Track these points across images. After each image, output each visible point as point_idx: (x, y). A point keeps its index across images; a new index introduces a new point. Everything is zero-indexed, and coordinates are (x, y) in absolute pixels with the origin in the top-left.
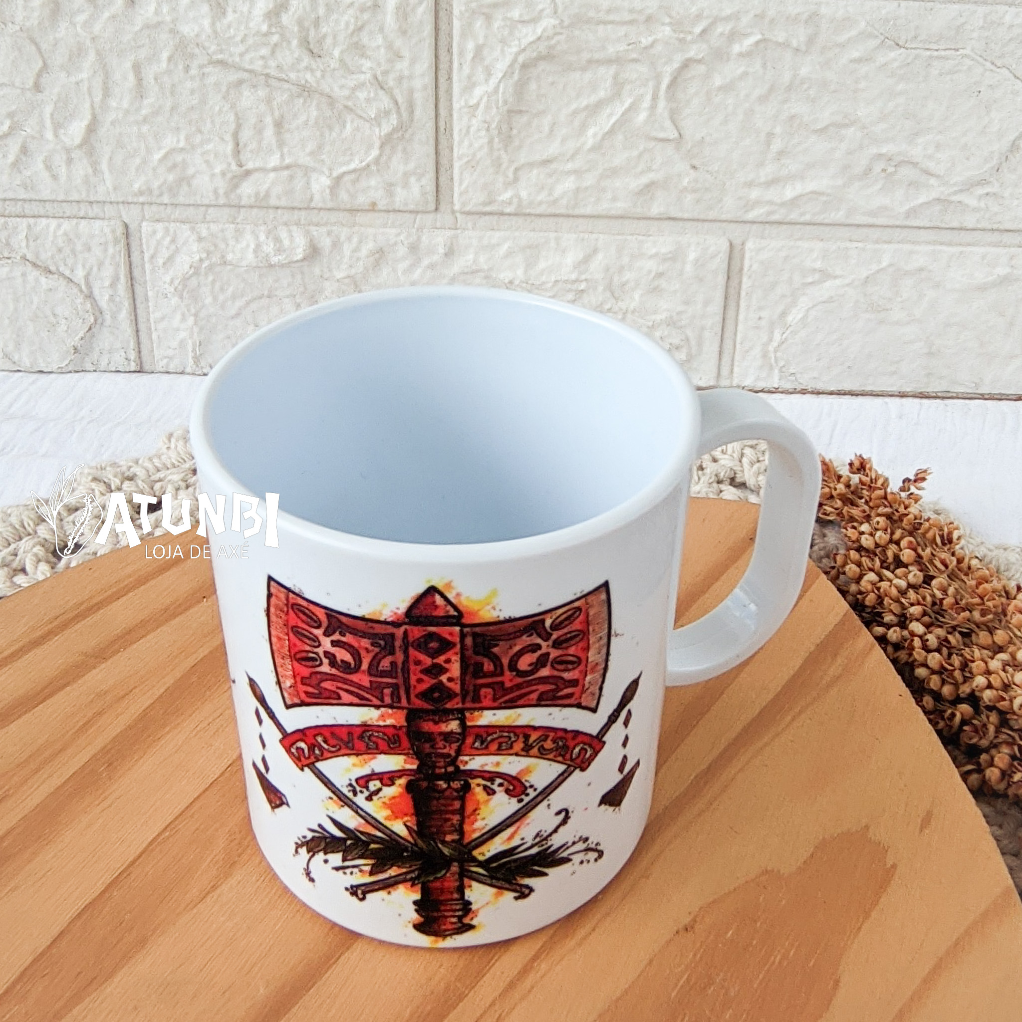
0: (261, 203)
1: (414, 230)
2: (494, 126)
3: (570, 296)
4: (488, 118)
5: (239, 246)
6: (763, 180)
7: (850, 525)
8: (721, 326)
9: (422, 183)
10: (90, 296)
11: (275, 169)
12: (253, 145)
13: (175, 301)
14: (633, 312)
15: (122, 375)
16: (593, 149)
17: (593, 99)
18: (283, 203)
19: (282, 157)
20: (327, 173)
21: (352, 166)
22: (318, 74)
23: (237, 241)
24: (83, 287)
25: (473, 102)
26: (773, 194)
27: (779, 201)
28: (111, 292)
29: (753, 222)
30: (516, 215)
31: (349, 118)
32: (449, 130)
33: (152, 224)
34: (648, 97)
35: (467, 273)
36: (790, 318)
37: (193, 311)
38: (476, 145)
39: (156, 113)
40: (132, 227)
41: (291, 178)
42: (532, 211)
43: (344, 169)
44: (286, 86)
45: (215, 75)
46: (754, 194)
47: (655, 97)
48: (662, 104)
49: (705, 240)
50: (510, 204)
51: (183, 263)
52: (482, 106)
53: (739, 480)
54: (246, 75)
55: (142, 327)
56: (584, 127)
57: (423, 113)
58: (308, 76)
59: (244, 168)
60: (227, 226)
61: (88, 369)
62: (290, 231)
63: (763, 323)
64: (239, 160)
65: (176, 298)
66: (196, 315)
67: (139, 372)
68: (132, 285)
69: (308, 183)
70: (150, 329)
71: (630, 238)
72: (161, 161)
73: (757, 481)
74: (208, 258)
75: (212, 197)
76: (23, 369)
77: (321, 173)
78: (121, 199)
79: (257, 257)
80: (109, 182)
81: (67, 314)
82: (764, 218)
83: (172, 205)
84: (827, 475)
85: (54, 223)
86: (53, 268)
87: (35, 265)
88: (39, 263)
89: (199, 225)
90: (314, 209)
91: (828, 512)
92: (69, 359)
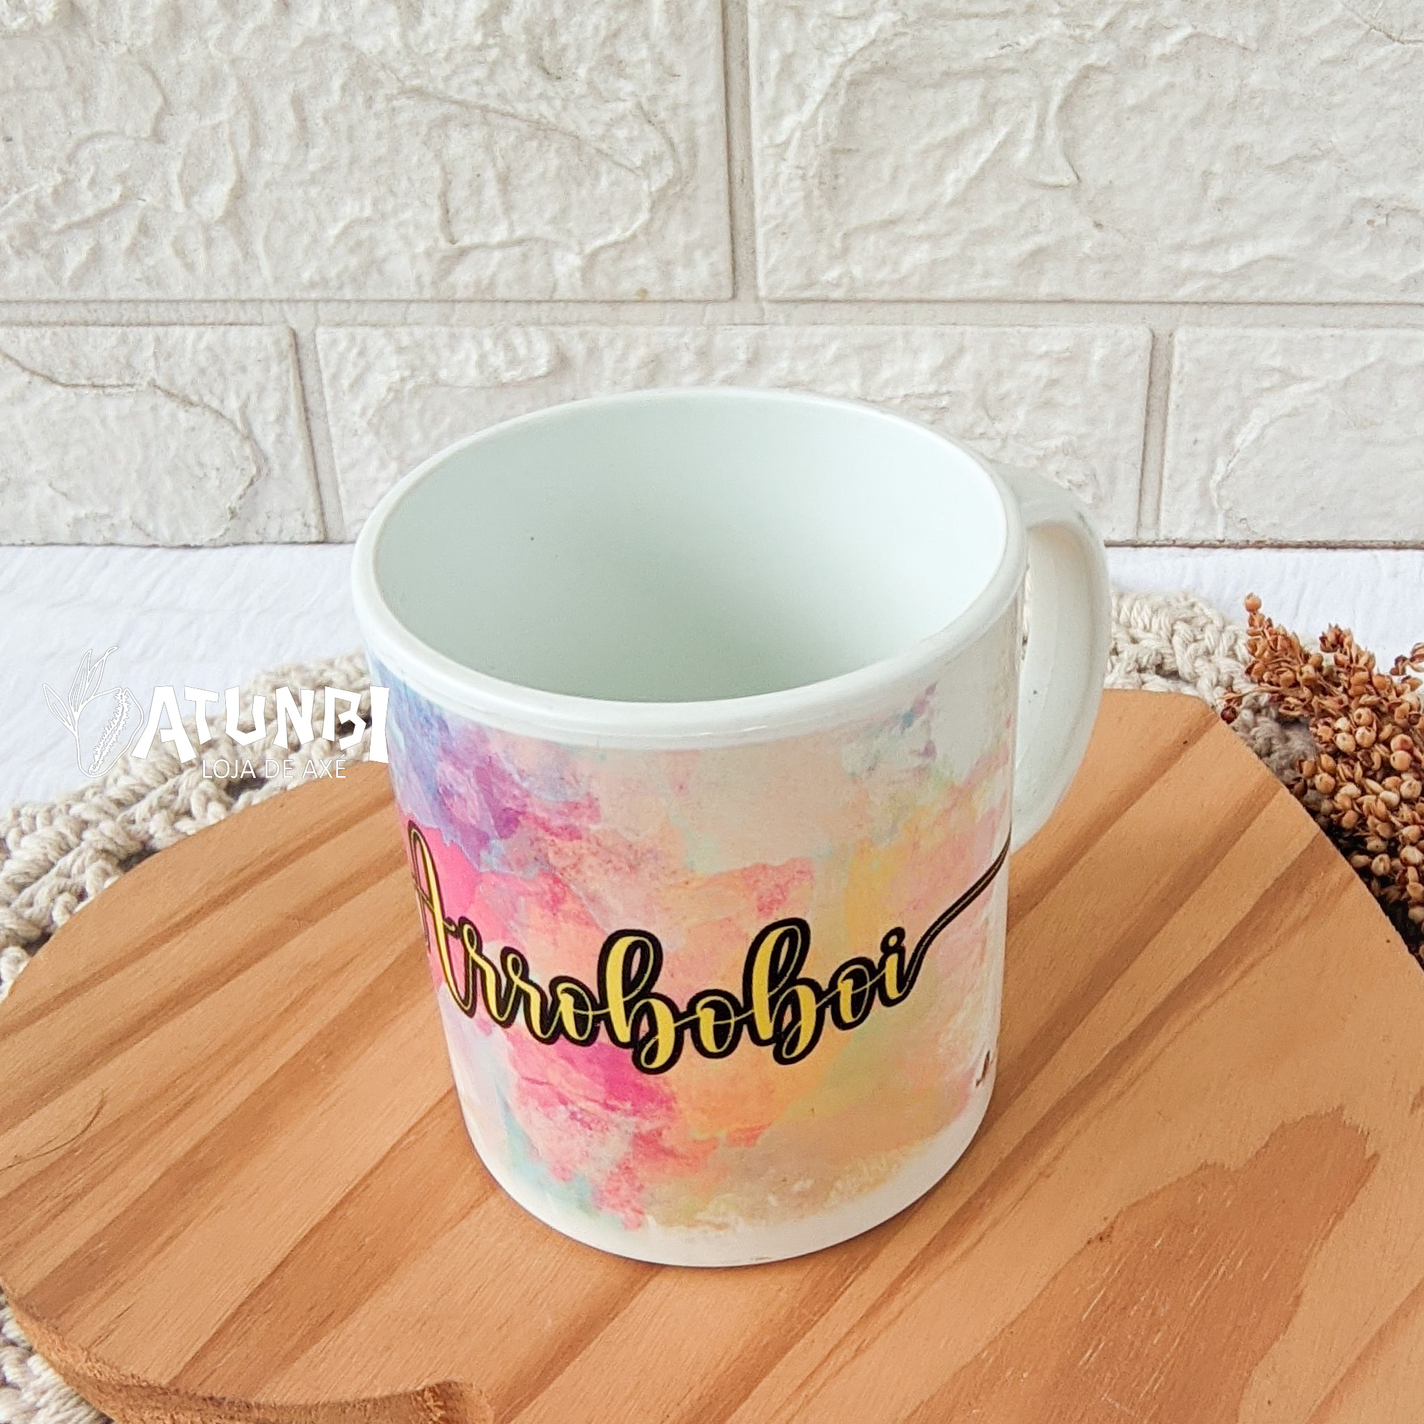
0: (485, 296)
1: (703, 328)
2: (811, 173)
3: (927, 417)
4: (803, 163)
5: (456, 358)
6: (1197, 241)
7: (1322, 721)
8: (1141, 453)
9: (711, 260)
10: (249, 437)
11: (502, 245)
12: (469, 212)
13: (368, 440)
14: (1017, 437)
15: (301, 548)
16: (953, 203)
17: (952, 129)
18: (516, 293)
19: (511, 225)
20: (576, 248)
21: (612, 238)
22: (558, 103)
23: (453, 350)
24: (239, 425)
25: (781, 139)
26: (1211, 262)
27: (1220, 270)
28: (278, 429)
29: (1187, 303)
30: (846, 301)
31: (603, 168)
32: (747, 178)
33: (330, 329)
34: (1032, 125)
36: (1238, 441)
37: (395, 453)
38: (787, 202)
39: (327, 169)
40: (303, 335)
41: (525, 257)
42: (871, 296)
43: (599, 242)
44: (512, 123)
45: (409, 109)
46: (1187, 261)
47: (1041, 125)
48: (1051, 134)
49: (1116, 331)
50: (838, 285)
51: (378, 385)
52: (794, 143)
53: (1167, 668)
54: (453, 109)
55: (325, 478)
56: (940, 170)
57: (711, 157)
58: (543, 108)
59: (456, 246)
60: (437, 329)
61: (251, 540)
62: (526, 334)
63: (1201, 447)
64: (451, 234)
65: (371, 436)
66: (400, 459)
68: (307, 419)
69: (549, 265)
70: (335, 481)
71: (1007, 329)
72: (339, 238)
73: (1194, 667)
74: (412, 376)
75: (413, 289)
76: (160, 544)
77: (568, 248)
78: (285, 296)
79: (482, 373)
80: (267, 272)
81: (218, 462)
82: (1199, 297)
83: (357, 301)
84: (1289, 654)
85: (192, 333)
86: (194, 398)
87: (169, 394)
88: (174, 391)
89: (398, 329)
90: (560, 301)
91: (1291, 707)
92: (225, 526)
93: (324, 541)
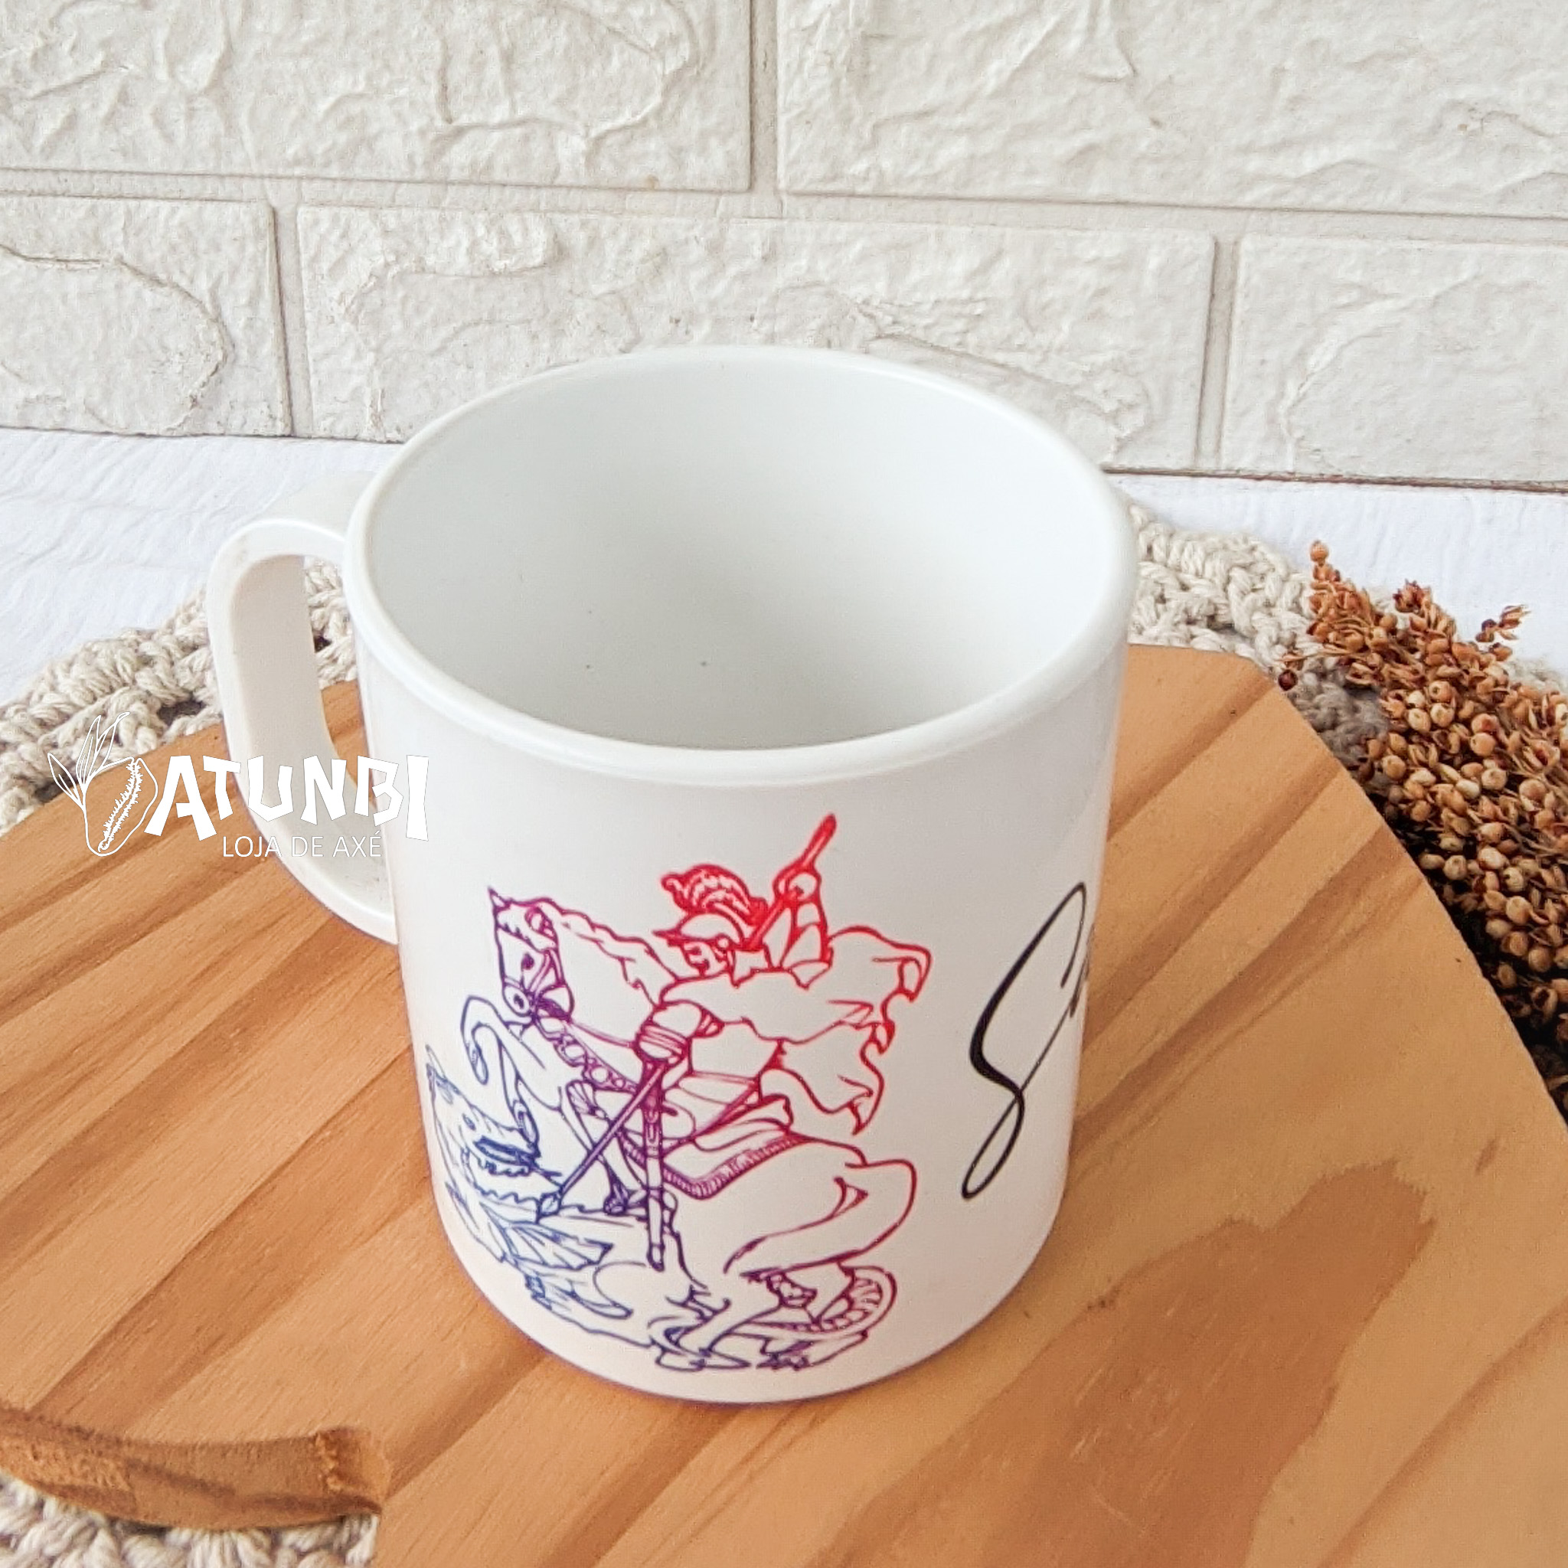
0: (480, 178)
1: (715, 220)
2: (840, 58)
3: (960, 325)
4: (832, 47)
5: (445, 245)
6: (1267, 143)
7: (1393, 693)
8: (1200, 373)
9: (728, 149)
10: (217, 319)
11: (501, 126)
12: (469, 89)
13: (345, 327)
14: (1060, 350)
15: (266, 441)
16: (995, 95)
17: (997, 16)
18: (514, 177)
19: (513, 106)
20: (582, 132)
21: (621, 121)
23: (442, 238)
24: (209, 307)
25: (808, 21)
26: (1282, 165)
27: (1293, 176)
28: (248, 312)
29: (1252, 209)
30: (874, 196)
31: (616, 48)
32: (771, 64)
33: (312, 209)
34: (1084, 13)
35: (798, 287)
36: (1311, 362)
37: (374, 343)
38: (813, 89)
39: (322, 40)
40: (283, 213)
41: (526, 139)
42: (902, 191)
43: (608, 125)
46: (1254, 164)
47: (1094, 15)
48: (1105, 23)
49: (1175, 237)
50: (866, 179)
51: (359, 270)
52: (823, 27)
53: (1221, 620)
55: (295, 367)
56: (982, 60)
57: (732, 39)
59: (455, 124)
60: (427, 212)
61: (211, 432)
62: (523, 221)
64: (447, 112)
65: (348, 324)
66: (378, 350)
67: (289, 436)
68: (281, 303)
69: (552, 147)
70: (307, 370)
71: (1054, 232)
72: (328, 113)
73: (1251, 621)
74: (397, 261)
75: (404, 167)
76: (114, 431)
77: (574, 131)
78: (266, 172)
79: (472, 260)
80: (249, 146)
81: (182, 347)
82: (1267, 203)
83: (344, 180)
84: (1359, 612)
85: (165, 207)
86: (163, 277)
87: (136, 272)
88: (143, 269)
89: (385, 211)
90: (561, 186)
91: (1361, 673)
92: (184, 415)
93: (291, 435)
